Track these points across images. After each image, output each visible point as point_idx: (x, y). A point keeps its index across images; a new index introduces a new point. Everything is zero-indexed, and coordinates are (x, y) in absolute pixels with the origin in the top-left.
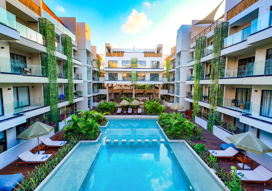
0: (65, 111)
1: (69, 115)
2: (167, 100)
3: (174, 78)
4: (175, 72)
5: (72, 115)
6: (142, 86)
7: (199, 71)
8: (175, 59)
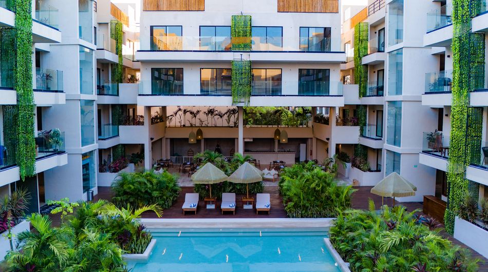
0: (7, 201)
1: (21, 215)
2: (358, 162)
3: (380, 85)
4: (382, 63)
5: (33, 215)
6: (268, 112)
7: (469, 62)
8: (382, 21)
